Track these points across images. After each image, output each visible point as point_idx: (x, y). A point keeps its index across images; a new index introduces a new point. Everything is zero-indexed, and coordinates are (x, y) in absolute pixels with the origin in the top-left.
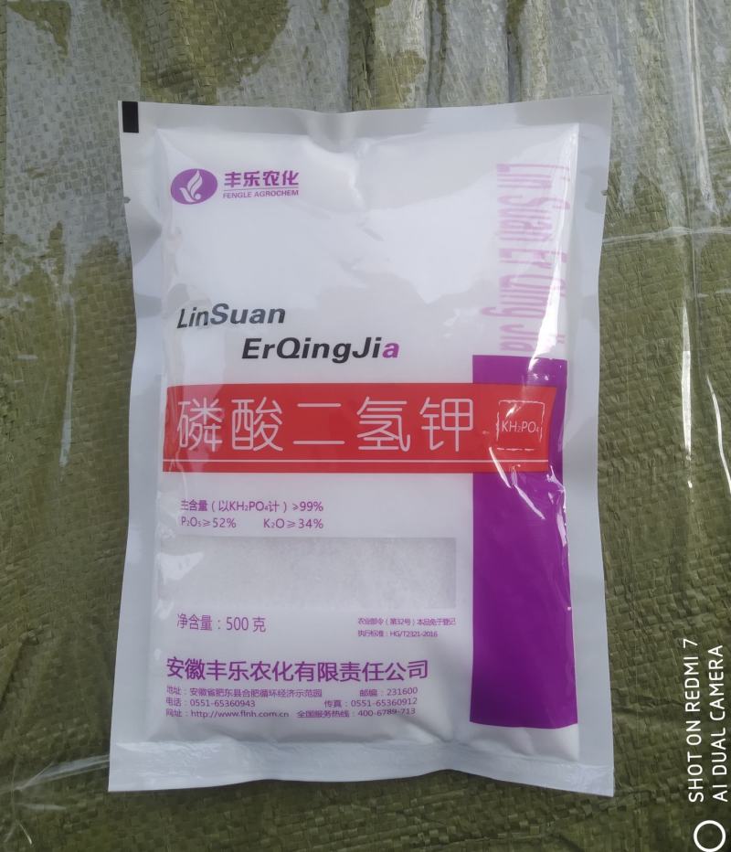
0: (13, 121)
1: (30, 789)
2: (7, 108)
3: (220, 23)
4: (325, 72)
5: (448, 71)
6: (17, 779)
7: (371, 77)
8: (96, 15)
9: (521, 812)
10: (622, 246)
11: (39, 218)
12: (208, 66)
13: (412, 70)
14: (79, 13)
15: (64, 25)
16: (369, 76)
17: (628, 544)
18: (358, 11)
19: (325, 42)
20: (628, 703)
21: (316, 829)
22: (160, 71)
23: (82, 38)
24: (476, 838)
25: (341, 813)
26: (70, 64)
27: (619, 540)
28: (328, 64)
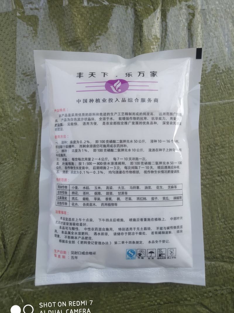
0: (18, 57)
1: (23, 284)
2: (16, 52)
3: (90, 24)
4: (126, 42)
5: (168, 42)
6: (18, 280)
7: (142, 44)
8: (47, 21)
9: (187, 295)
10: (226, 103)
11: (27, 90)
12: (86, 39)
13: (155, 41)
14: (41, 20)
15: (36, 24)
16: (141, 44)
17: (226, 206)
18: (137, 21)
19: (125, 31)
20: (225, 259)
21: (119, 299)
22: (69, 41)
23: (42, 29)
24: (172, 303)
25: (127, 294)
26: (38, 37)
27: (223, 204)
28: (126, 39)
